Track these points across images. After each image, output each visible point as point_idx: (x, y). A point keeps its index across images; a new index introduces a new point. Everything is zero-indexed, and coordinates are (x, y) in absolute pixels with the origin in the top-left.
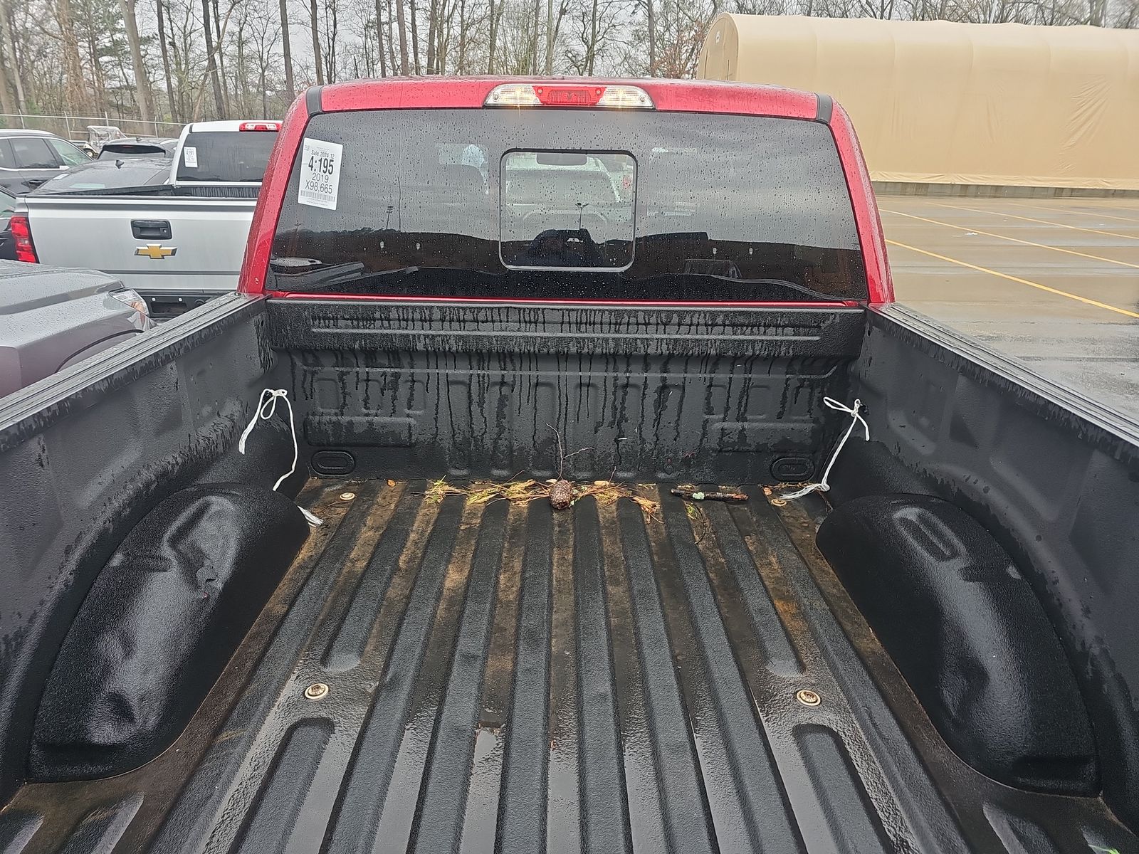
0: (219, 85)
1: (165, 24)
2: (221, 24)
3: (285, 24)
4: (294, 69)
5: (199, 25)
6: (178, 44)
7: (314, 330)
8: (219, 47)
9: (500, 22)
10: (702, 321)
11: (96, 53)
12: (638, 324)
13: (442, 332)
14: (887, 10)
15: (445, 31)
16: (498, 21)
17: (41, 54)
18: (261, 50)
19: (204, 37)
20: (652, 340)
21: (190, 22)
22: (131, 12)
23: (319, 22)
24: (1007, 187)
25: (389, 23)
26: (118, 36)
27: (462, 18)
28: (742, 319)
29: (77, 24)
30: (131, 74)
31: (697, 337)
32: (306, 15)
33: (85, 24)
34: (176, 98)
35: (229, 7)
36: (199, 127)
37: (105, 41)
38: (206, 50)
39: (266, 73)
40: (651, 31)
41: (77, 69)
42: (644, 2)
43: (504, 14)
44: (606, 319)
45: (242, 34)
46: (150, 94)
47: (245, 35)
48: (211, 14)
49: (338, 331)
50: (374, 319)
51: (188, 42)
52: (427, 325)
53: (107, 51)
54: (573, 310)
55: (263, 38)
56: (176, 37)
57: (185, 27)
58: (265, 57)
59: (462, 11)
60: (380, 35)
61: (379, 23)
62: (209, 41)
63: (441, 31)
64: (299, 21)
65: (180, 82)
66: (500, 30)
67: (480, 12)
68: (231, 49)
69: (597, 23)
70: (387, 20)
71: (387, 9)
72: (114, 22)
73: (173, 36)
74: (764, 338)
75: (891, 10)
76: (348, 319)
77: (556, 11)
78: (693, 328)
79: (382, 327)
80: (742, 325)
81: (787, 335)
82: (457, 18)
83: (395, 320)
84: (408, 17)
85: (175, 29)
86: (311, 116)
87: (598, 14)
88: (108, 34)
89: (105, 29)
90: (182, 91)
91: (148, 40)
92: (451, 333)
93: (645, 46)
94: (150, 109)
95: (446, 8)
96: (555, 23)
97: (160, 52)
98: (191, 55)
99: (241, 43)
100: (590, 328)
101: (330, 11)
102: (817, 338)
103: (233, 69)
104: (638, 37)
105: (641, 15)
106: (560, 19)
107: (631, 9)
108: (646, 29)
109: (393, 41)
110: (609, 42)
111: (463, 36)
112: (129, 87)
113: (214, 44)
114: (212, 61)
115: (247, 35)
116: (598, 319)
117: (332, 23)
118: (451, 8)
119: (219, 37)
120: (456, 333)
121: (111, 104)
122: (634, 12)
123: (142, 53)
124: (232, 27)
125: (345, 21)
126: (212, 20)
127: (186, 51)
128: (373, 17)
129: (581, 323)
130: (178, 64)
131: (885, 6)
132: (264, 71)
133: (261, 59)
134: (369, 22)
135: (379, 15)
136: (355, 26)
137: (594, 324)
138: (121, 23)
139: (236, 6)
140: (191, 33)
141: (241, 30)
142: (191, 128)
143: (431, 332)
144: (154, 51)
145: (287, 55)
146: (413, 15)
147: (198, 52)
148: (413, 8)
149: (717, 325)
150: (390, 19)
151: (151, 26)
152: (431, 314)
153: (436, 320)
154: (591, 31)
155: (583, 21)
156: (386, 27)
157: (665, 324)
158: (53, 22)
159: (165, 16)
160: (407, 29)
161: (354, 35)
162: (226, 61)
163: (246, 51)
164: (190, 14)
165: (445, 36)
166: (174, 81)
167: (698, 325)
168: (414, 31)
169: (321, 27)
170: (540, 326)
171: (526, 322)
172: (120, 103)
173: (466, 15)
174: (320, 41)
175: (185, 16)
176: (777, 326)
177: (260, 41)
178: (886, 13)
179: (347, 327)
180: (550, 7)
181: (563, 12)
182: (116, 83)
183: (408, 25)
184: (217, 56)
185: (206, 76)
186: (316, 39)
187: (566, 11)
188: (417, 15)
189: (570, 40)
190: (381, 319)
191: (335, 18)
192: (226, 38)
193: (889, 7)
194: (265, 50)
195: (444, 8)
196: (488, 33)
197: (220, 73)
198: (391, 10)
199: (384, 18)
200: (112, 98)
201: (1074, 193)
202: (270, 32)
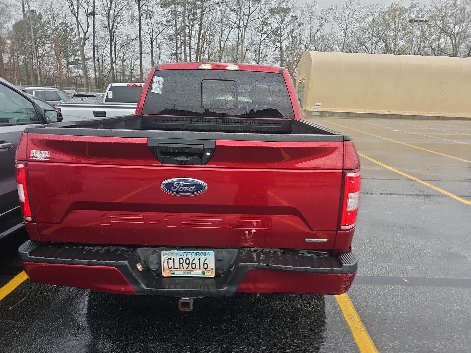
0: (114, 76)
1: (95, 53)
2: (117, 53)
3: (141, 54)
4: (143, 70)
5: (108, 54)
6: (99, 61)
7: (154, 123)
8: (115, 62)
9: (223, 54)
10: (251, 122)
11: (68, 64)
12: (236, 122)
13: (186, 124)
14: (373, 51)
15: (202, 57)
16: (222, 53)
17: (47, 63)
18: (131, 63)
19: (110, 58)
20: (239, 126)
21: (105, 52)
22: (83, 49)
23: (154, 53)
24: (418, 116)
25: (181, 54)
26: (77, 57)
27: (209, 51)
28: (261, 122)
29: (62, 53)
30: (81, 72)
31: (251, 126)
32: (149, 50)
33: (65, 53)
34: (97, 80)
35: (120, 47)
36: (114, 85)
37: (72, 59)
38: (110, 63)
39: (132, 72)
40: (281, 57)
41: (60, 70)
42: (279, 47)
43: (225, 51)
44: (227, 121)
45: (124, 57)
46: (88, 79)
47: (125, 57)
48: (113, 50)
49: (160, 123)
50: (169, 120)
51: (104, 60)
52: (182, 122)
53: (72, 63)
54: (219, 118)
55: (132, 59)
56: (99, 58)
57: (103, 54)
58: (132, 66)
59: (209, 49)
60: (177, 58)
61: (177, 54)
62: (112, 59)
63: (200, 57)
64: (146, 53)
65: (100, 74)
66: (223, 57)
67: (215, 50)
68: (119, 63)
69: (260, 54)
70: (180, 52)
71: (180, 48)
72: (76, 52)
73: (98, 57)
74: (267, 126)
75: (375, 50)
76: (162, 120)
77: (244, 49)
78: (250, 124)
79: (171, 122)
80: (262, 123)
81: (273, 126)
82: (207, 52)
83: (174, 120)
84: (188, 52)
85: (99, 55)
86: (156, 71)
87: (260, 51)
88: (73, 56)
89: (72, 55)
90: (100, 77)
91: (88, 59)
92: (188, 124)
93: (279, 63)
94: (87, 84)
95: (203, 48)
96: (244, 54)
97: (92, 63)
98: (104, 65)
99: (124, 60)
100: (224, 123)
101: (158, 49)
102: (281, 127)
103: (120, 70)
104: (276, 60)
105: (277, 52)
106: (246, 53)
107: (274, 49)
108: (279, 57)
109: (182, 60)
110: (265, 61)
111: (209, 58)
112: (80, 76)
113: (114, 61)
114: (112, 67)
115: (126, 58)
116: (225, 121)
117: (159, 53)
118: (204, 49)
119: (115, 58)
120: (189, 124)
121: (72, 83)
122: (275, 51)
123: (86, 64)
124: (121, 55)
125: (164, 53)
126: (113, 52)
127: (103, 63)
128: (174, 51)
129: (221, 122)
130: (99, 68)
131: (373, 49)
132: (132, 71)
133: (131, 66)
134: (173, 53)
135: (177, 50)
136: (167, 55)
137: (225, 122)
138: (79, 53)
139: (123, 47)
140: (105, 56)
141: (124, 56)
142: (111, 85)
143: (183, 124)
144: (90, 63)
145: (141, 65)
146: (190, 51)
147: (107, 64)
148: (190, 48)
149: (255, 123)
150: (181, 52)
151: (90, 54)
152: (183, 119)
153: (185, 121)
154: (258, 57)
155: (255, 53)
156: (179, 55)
157: (242, 123)
158: (53, 52)
159: (96, 51)
160: (187, 56)
161: (167, 58)
162: (117, 67)
163: (125, 63)
164: (105, 50)
165: (202, 59)
166: (97, 74)
167: (251, 123)
168: (190, 57)
169: (155, 55)
170: (211, 123)
171: (207, 122)
172: (76, 82)
173: (210, 51)
174: (154, 60)
175: (103, 50)
176: (270, 123)
177: (131, 60)
178: (373, 52)
179: (162, 122)
180: (242, 48)
181: (247, 50)
182: (74, 75)
183: (188, 54)
184: (114, 65)
185: (110, 72)
186: (152, 59)
187: (248, 50)
188: (191, 51)
189: (249, 61)
190: (171, 120)
191: (160, 52)
192: (118, 59)
193: (374, 49)
194: (133, 63)
195: (202, 48)
196: (218, 58)
197: (115, 71)
198: (181, 49)
199: (179, 52)
200: (73, 81)
201: (444, 118)
202: (135, 56)
